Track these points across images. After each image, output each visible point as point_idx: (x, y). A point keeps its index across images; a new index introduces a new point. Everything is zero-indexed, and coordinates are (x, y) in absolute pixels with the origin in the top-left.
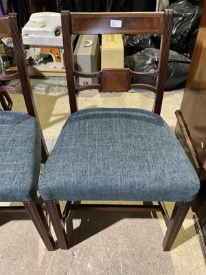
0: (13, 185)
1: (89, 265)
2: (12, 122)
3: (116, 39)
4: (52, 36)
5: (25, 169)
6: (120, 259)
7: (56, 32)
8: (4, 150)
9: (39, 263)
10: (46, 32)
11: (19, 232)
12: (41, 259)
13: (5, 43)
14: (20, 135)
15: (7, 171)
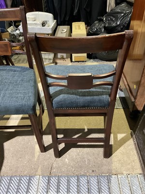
0: (24, 102)
1: (66, 160)
2: (20, 71)
3: (81, 28)
4: (40, 27)
5: (30, 94)
6: (85, 156)
7: (43, 24)
8: (17, 85)
9: (36, 159)
10: (36, 24)
11: (22, 143)
12: (36, 157)
13: (10, 32)
14: (25, 77)
15: (19, 95)
